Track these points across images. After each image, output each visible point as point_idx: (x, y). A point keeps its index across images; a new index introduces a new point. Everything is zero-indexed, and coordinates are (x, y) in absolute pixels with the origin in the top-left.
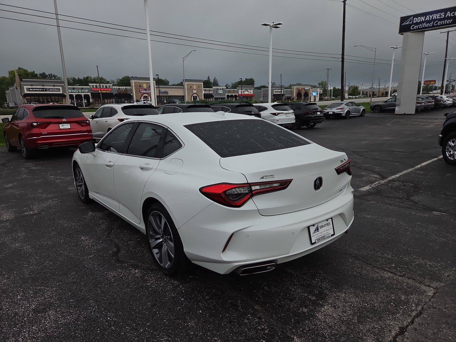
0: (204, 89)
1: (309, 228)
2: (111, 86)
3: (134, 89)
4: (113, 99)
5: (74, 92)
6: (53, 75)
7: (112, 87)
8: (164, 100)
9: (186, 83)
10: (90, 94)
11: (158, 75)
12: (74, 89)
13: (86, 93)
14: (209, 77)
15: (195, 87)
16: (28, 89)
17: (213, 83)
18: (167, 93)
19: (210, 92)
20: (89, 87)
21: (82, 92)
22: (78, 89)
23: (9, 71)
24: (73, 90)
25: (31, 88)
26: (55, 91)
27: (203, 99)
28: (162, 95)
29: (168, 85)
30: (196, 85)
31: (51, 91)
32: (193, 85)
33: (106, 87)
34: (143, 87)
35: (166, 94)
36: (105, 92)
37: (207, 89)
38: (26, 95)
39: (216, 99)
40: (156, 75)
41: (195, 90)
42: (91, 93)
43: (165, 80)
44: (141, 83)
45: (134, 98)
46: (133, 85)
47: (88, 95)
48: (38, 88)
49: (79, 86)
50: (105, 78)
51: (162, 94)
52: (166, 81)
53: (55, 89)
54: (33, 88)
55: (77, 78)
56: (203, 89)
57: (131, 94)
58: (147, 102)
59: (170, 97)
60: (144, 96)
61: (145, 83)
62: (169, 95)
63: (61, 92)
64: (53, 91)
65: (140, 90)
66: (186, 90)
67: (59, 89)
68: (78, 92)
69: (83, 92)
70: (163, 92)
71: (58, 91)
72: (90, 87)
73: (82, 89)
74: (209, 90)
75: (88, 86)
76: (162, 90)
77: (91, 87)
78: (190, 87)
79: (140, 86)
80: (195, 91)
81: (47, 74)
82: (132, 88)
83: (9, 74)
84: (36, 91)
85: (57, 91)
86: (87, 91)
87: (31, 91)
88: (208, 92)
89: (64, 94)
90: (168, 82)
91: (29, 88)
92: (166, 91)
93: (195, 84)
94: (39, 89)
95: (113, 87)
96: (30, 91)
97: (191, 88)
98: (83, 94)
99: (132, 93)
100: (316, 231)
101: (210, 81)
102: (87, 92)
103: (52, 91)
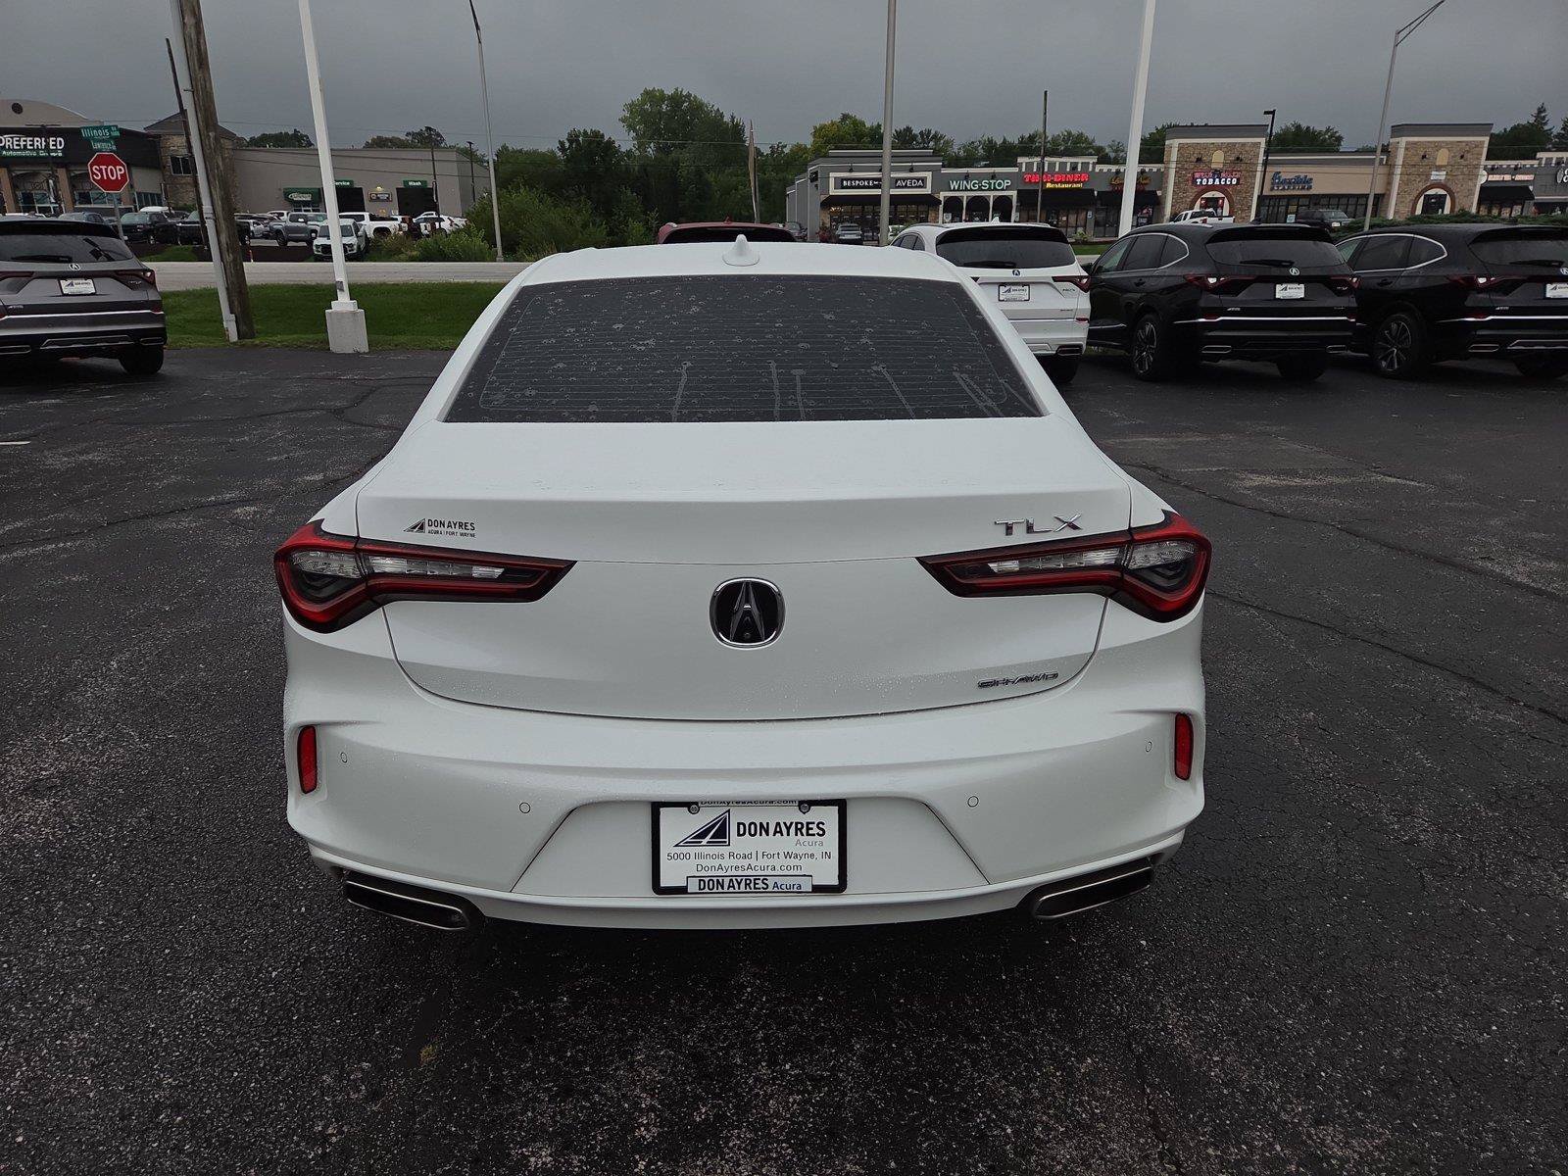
0: (1491, 163)
1: (656, 807)
2: (1091, 166)
3: (1172, 173)
4: (1090, 213)
5: (966, 190)
6: (933, 132)
7: (1094, 168)
8: (1287, 214)
9: (1403, 141)
10: (1014, 194)
11: (1273, 113)
12: (967, 177)
13: (1003, 190)
14: (1541, 110)
15: (1442, 157)
16: (840, 183)
17: (1559, 136)
18: (1306, 182)
19: (1519, 177)
20: (1016, 170)
21: (989, 189)
22: (980, 177)
23: (815, 127)
24: (965, 182)
25: (847, 180)
26: (912, 187)
27: (1474, 210)
28: (1283, 193)
29: (1337, 152)
30: (1449, 146)
31: (899, 187)
32: (1438, 146)
33: (1074, 167)
34: (1210, 162)
35: (1303, 188)
36: (1067, 186)
37: (1504, 163)
38: (829, 202)
39: (1544, 208)
40: (1266, 113)
41: (1439, 168)
42: (1019, 192)
43: (1328, 130)
44: (1206, 147)
45: (1164, 208)
46: (1174, 156)
47: (1008, 199)
48: (864, 180)
49: (986, 166)
50: (1090, 138)
51: (1284, 189)
52: (1331, 137)
53: (912, 179)
54: (851, 180)
55: (999, 142)
56: (1483, 161)
57: (1159, 193)
58: (1205, 221)
59: (1318, 200)
60: (1207, 199)
61: (1219, 147)
62: (1313, 192)
63: (928, 191)
64: (906, 186)
65: (1197, 175)
66: (1398, 171)
67: (924, 180)
68: (980, 189)
69: (995, 189)
70: (1289, 182)
71: (920, 187)
72: (1020, 170)
73: (994, 176)
74: (1516, 170)
75: (1015, 165)
76: (1288, 173)
77: (1024, 170)
78: (1417, 159)
79: (1199, 160)
80: (1439, 176)
81: (916, 131)
82: (1167, 169)
83: (814, 136)
84: (859, 187)
85: (916, 187)
86: (1007, 183)
87: (847, 187)
88: (1508, 177)
89: (936, 196)
90: (1339, 139)
91: (843, 180)
92: (1302, 176)
93: (1447, 143)
94: (868, 179)
95: (1098, 168)
96: (843, 188)
97: (1423, 160)
98: (992, 195)
99: (1164, 189)
100: (708, 839)
101: (1546, 128)
102: (1008, 188)
103: (902, 187)
